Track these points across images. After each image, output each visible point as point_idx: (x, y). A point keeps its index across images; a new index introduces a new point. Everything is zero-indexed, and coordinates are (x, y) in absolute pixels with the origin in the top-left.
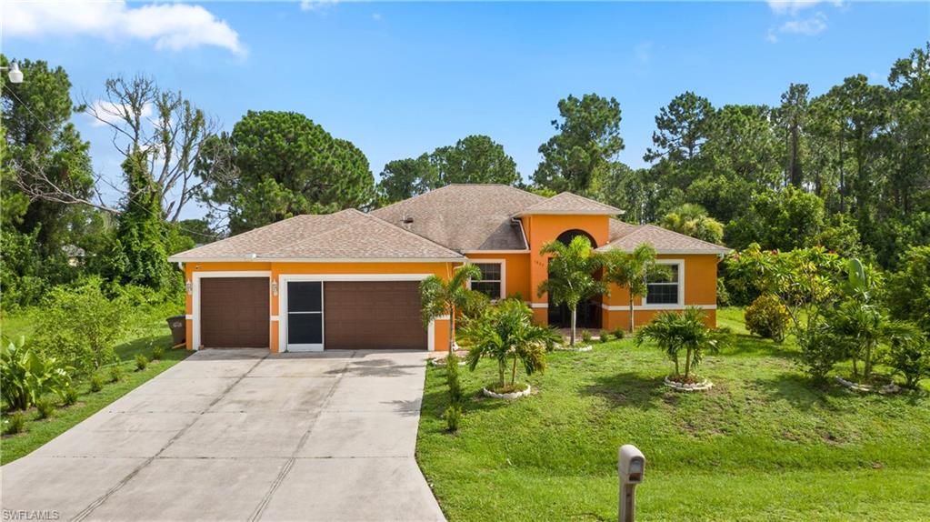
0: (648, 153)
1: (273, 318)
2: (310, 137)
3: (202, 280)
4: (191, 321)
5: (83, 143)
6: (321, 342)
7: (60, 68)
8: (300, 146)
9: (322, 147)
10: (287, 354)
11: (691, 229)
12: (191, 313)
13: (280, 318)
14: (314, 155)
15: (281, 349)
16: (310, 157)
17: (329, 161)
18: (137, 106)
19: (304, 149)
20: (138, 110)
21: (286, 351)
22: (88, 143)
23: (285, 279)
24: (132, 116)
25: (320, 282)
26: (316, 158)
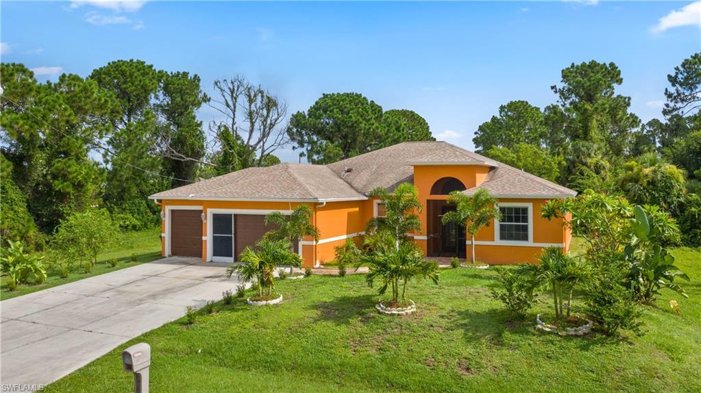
0: (666, 108)
1: (204, 238)
2: (360, 110)
3: (173, 211)
4: (164, 237)
5: (199, 122)
6: (232, 256)
7: (196, 75)
8: (351, 117)
9: (370, 117)
10: (212, 264)
11: (647, 175)
12: (164, 233)
13: (208, 238)
14: (361, 123)
15: (208, 260)
16: (358, 125)
17: (374, 127)
18: (234, 95)
19: (354, 119)
20: (235, 99)
21: (212, 261)
22: (201, 122)
23: (211, 212)
24: (231, 103)
25: (231, 215)
26: (363, 125)
